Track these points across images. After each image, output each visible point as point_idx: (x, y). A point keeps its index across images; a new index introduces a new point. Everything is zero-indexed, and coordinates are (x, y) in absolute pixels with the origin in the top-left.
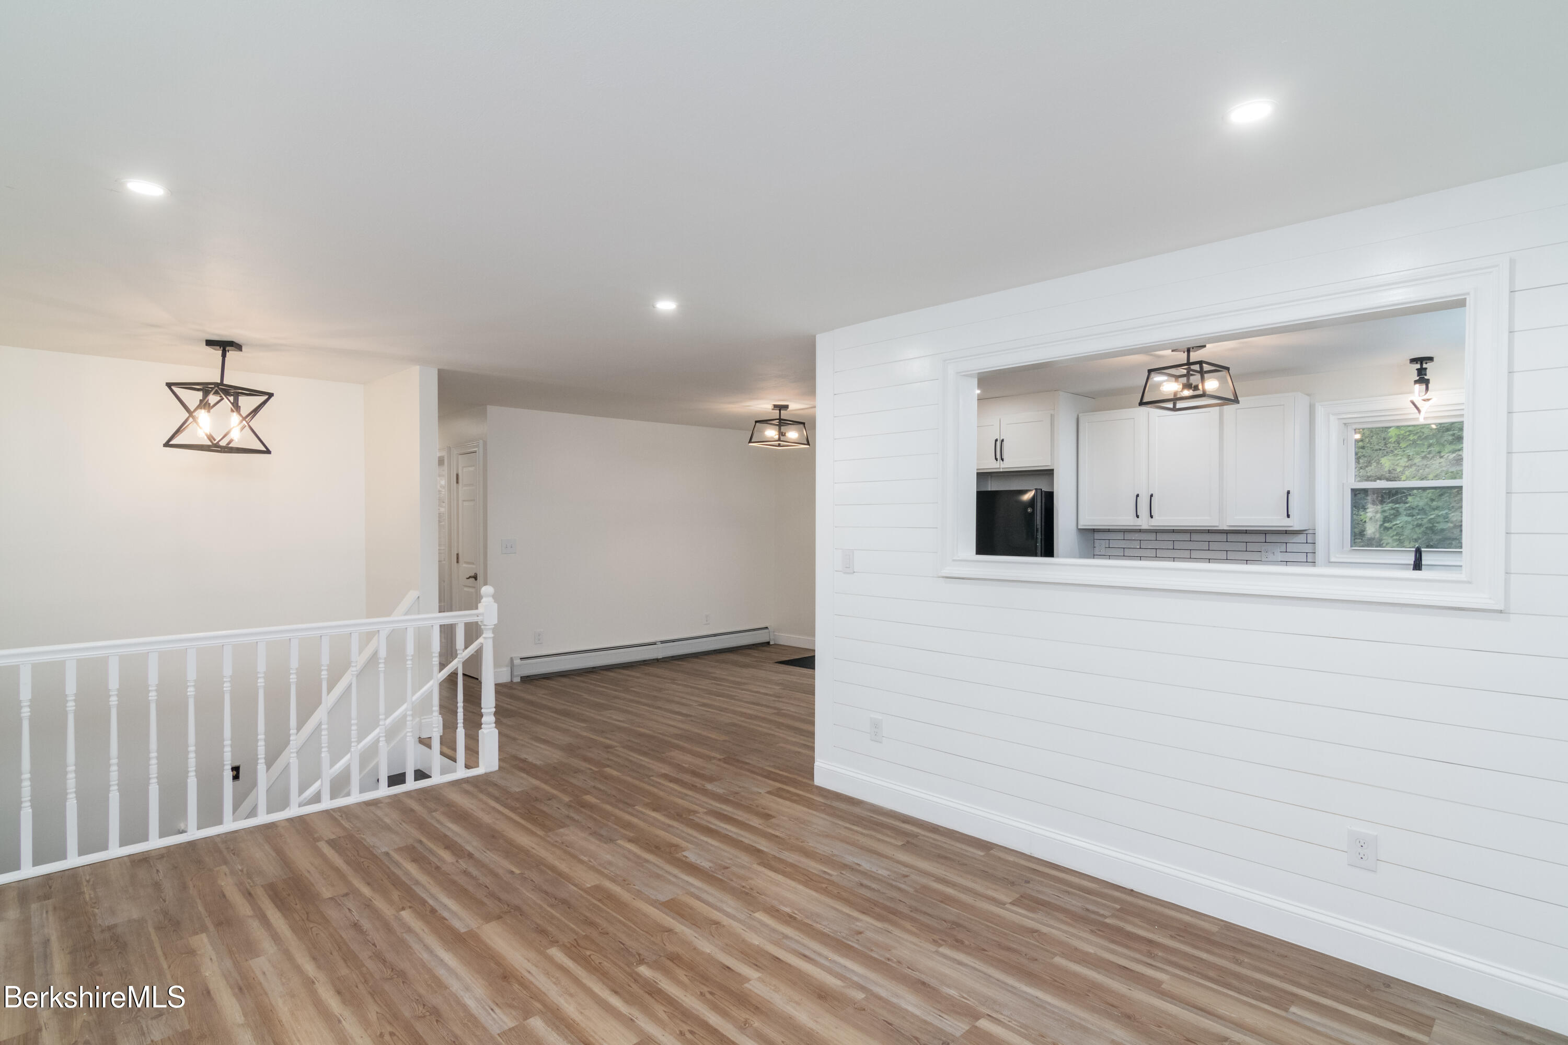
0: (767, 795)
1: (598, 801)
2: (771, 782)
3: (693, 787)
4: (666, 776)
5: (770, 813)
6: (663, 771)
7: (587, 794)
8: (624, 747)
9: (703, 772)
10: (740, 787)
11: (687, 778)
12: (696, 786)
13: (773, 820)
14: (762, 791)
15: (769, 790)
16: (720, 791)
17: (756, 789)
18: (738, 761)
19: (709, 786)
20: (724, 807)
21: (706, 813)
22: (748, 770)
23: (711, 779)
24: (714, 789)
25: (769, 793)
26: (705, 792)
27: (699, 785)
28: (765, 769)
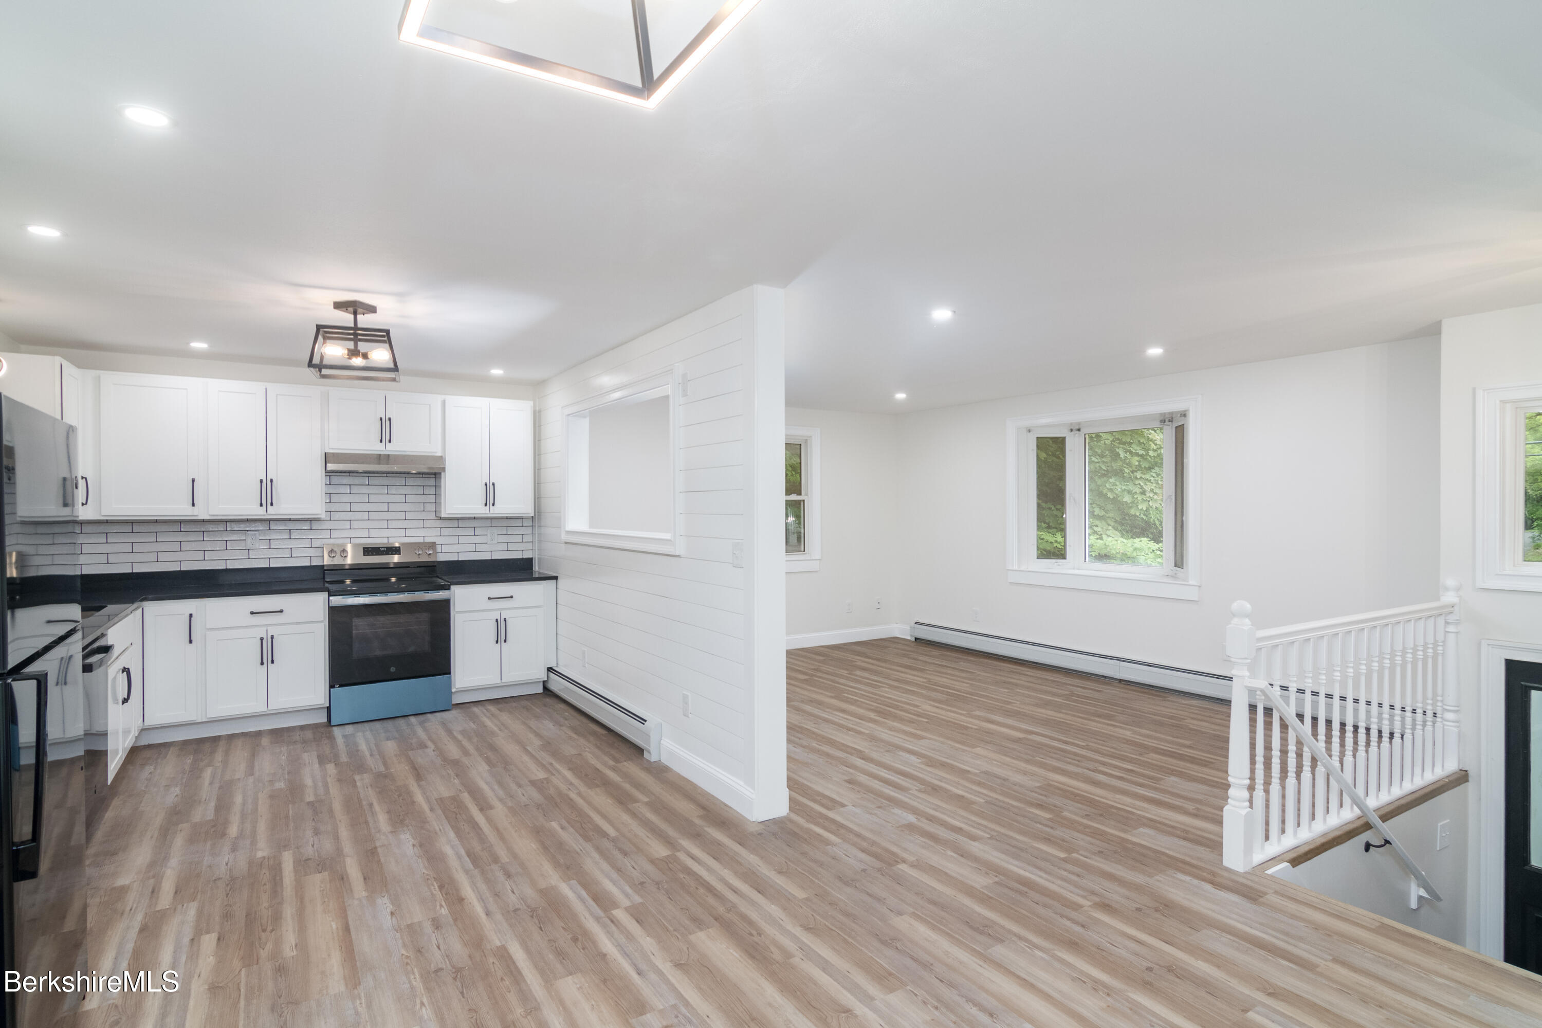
0: (846, 803)
1: (1028, 809)
2: (838, 818)
3: (931, 819)
4: (974, 838)
5: (848, 785)
6: (976, 844)
7: (1050, 818)
8: (1081, 906)
9: (923, 840)
10: (875, 814)
11: (942, 833)
12: (927, 819)
13: (846, 778)
14: (850, 808)
15: (842, 809)
16: (897, 811)
17: (858, 810)
18: (876, 856)
19: (912, 818)
20: (892, 794)
21: (910, 790)
22: (864, 838)
23: (910, 827)
24: (905, 814)
25: (843, 805)
26: (915, 811)
27: (925, 821)
28: (842, 839)
